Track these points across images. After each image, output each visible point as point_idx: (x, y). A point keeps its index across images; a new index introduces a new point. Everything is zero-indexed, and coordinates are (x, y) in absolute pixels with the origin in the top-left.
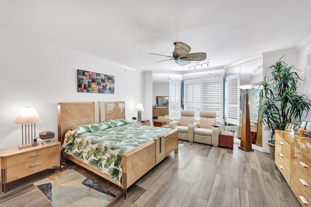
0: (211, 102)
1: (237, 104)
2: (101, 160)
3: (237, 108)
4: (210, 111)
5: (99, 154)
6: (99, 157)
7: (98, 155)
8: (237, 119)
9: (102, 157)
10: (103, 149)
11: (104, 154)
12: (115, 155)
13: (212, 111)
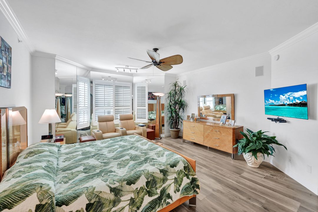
0: (122, 105)
1: (145, 106)
2: (165, 190)
3: (145, 109)
4: (122, 114)
5: (158, 186)
6: (159, 191)
7: (156, 189)
8: (145, 118)
9: (164, 186)
10: (161, 176)
11: (164, 180)
12: (181, 169)
13: (124, 114)
